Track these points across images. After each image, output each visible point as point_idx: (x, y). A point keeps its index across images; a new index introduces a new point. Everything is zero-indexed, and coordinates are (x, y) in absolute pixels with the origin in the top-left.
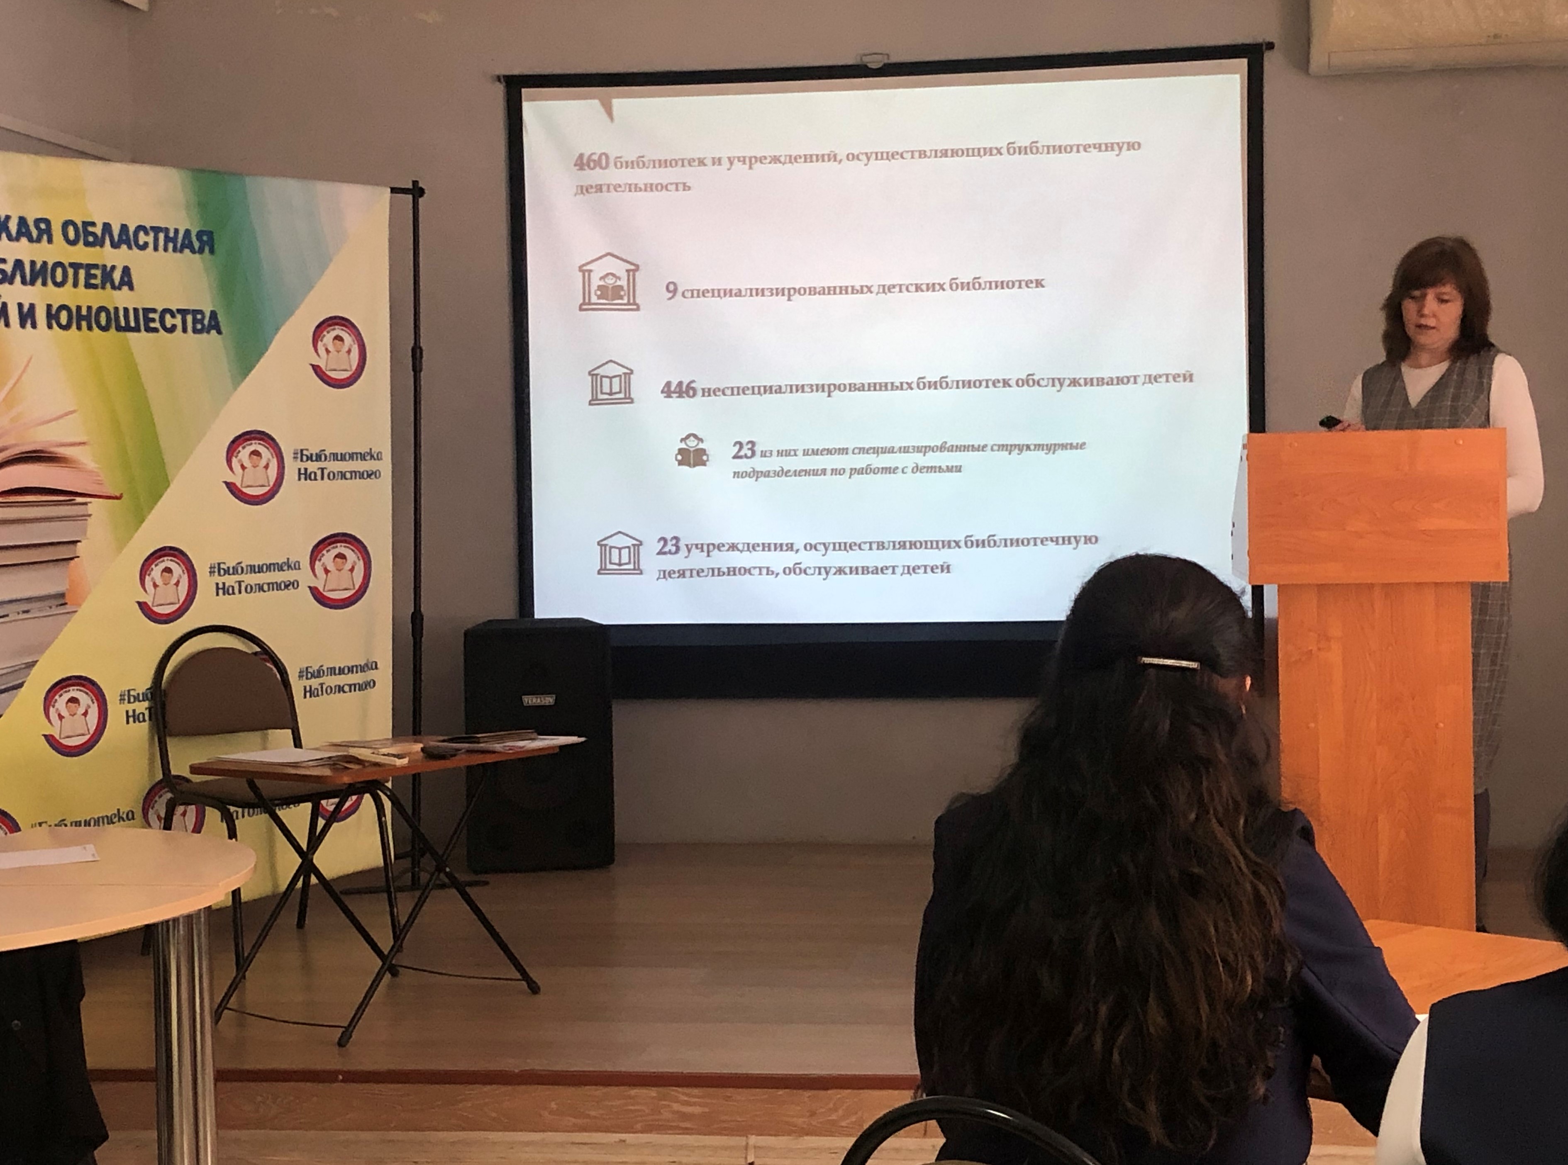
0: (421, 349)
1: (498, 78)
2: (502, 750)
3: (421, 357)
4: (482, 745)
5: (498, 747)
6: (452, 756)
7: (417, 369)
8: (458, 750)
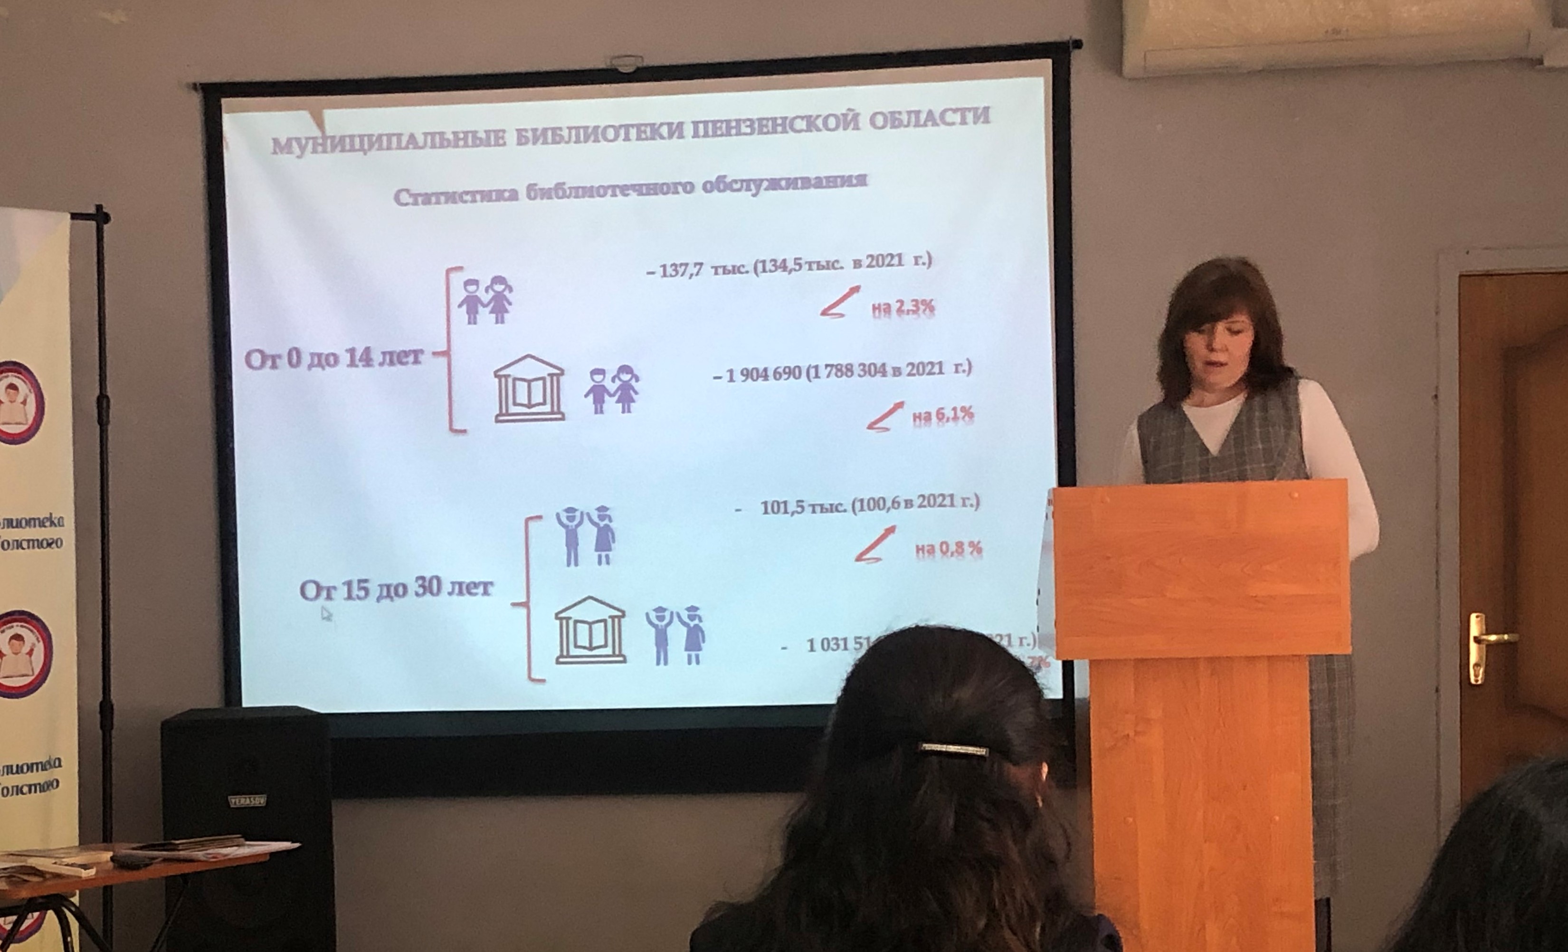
0: (107, 397)
1: (195, 87)
2: (204, 859)
3: (108, 407)
4: (181, 853)
5: (199, 854)
6: (147, 865)
7: (103, 421)
8: (154, 859)
